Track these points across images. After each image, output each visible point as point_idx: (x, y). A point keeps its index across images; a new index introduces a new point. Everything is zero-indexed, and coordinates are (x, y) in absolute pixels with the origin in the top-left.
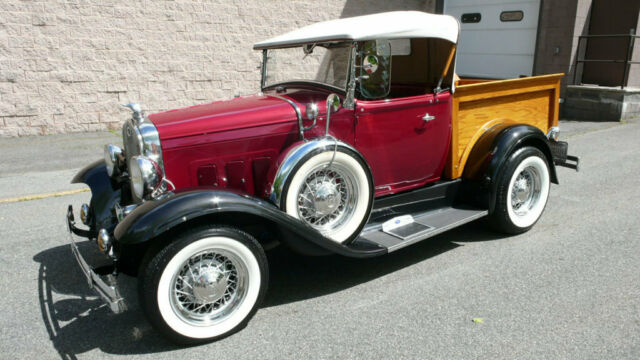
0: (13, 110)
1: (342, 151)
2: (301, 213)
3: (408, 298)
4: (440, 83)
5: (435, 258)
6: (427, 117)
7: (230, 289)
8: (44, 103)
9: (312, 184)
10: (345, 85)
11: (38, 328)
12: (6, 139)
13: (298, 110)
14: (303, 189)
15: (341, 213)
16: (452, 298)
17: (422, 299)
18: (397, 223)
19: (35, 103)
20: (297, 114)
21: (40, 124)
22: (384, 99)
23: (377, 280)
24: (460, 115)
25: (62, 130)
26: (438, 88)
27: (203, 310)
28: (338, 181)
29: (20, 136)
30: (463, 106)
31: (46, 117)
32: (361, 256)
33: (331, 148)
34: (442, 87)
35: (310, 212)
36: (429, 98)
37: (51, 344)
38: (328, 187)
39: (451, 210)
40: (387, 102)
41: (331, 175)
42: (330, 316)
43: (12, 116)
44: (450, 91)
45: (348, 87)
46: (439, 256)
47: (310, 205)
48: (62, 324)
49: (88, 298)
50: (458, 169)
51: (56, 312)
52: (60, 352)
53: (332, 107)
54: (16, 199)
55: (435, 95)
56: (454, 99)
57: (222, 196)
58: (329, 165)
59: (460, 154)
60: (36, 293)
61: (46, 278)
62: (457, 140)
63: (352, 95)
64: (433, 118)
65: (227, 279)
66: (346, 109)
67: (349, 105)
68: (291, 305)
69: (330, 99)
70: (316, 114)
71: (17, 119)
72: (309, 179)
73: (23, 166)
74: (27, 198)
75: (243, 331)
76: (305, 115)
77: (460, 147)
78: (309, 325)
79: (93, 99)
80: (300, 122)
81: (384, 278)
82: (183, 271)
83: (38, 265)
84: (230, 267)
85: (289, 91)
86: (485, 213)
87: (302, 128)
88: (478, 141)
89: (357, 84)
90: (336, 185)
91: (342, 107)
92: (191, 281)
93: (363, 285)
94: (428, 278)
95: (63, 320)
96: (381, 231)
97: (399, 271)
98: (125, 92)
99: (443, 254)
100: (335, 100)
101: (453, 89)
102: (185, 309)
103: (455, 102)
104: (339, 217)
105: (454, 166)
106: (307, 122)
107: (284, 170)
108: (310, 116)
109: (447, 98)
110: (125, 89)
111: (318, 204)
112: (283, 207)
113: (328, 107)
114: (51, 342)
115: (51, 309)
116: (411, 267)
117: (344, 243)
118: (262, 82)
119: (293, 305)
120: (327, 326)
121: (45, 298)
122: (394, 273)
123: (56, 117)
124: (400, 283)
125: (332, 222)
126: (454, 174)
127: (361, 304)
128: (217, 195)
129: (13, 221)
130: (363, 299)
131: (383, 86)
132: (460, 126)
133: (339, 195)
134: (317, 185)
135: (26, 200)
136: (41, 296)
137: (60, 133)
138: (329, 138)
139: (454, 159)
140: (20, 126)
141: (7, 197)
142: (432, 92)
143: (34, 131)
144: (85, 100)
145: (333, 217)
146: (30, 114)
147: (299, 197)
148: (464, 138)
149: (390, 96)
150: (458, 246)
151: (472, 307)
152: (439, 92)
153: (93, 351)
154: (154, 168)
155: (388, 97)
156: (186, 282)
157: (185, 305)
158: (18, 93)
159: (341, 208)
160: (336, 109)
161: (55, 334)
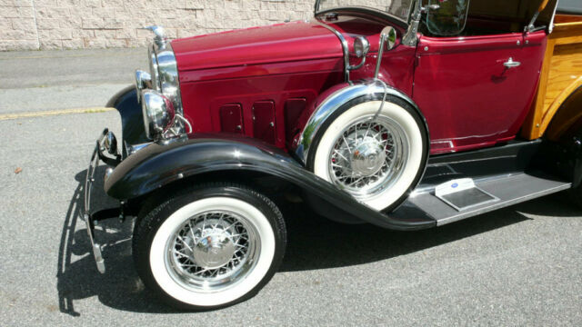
0: (102, 24)
1: (392, 101)
2: (334, 172)
3: (454, 285)
4: (534, 19)
5: (494, 231)
6: (510, 63)
7: (239, 254)
8: (128, 18)
9: (350, 138)
10: (408, 16)
11: (50, 260)
12: (95, 49)
13: (345, 43)
14: (339, 144)
15: (385, 175)
16: (510, 294)
17: (471, 289)
18: (454, 186)
19: (120, 17)
20: (343, 48)
21: (124, 37)
22: (456, 36)
23: (420, 252)
24: (553, 61)
25: (144, 43)
26: (531, 25)
27: (207, 274)
28: (385, 136)
29: (108, 48)
30: (559, 50)
31: (130, 30)
32: (404, 228)
33: (380, 97)
34: (536, 25)
35: (346, 170)
36: (517, 38)
37: (55, 282)
38: (370, 144)
39: (523, 176)
40: (461, 40)
41: (377, 129)
42: (355, 296)
43: (100, 29)
44: (546, 31)
45: (411, 18)
46: (500, 230)
47: (346, 164)
48: (75, 258)
49: (108, 231)
50: (540, 127)
51: (74, 243)
52: (59, 294)
53: (386, 44)
54: (83, 111)
55: (525, 34)
56: (548, 41)
57: (244, 150)
58: (374, 117)
59: (545, 110)
60: (63, 218)
61: (78, 201)
62: (545, 91)
63: (415, 29)
64: (518, 64)
65: (236, 244)
66: (406, 45)
67: (409, 42)
68: (313, 272)
69: (385, 32)
70: (366, 51)
71: (105, 32)
72: (348, 133)
73: (99, 78)
74: (93, 110)
75: (252, 299)
76: (352, 50)
77: (546, 101)
78: (328, 305)
79: (173, 15)
80: (346, 58)
81: (428, 251)
82: (183, 230)
83: (78, 183)
84: (240, 229)
85: (342, 19)
86: (567, 186)
87: (348, 66)
88: (572, 94)
89: (424, 14)
90: (381, 141)
91: (401, 44)
92: (191, 243)
93: (402, 258)
94: (482, 260)
95: (76, 254)
96: (433, 194)
97: (448, 244)
98: (202, 10)
99: (506, 228)
100: (391, 34)
101: (551, 28)
102: (186, 272)
103: (550, 45)
104: (381, 180)
105: (536, 124)
106: (354, 59)
107: (319, 116)
108: (358, 52)
109: (541, 39)
110: (202, 7)
111: (356, 163)
112: (310, 166)
113: (381, 43)
114: (57, 279)
115: (70, 240)
116: (464, 239)
117: (383, 211)
118: (316, 7)
119: (314, 273)
120: (349, 309)
121: (70, 224)
122: (441, 246)
123: (139, 31)
124: (446, 260)
125: (372, 185)
126: (533, 134)
127: (395, 285)
128: (238, 148)
129: (73, 134)
130: (398, 276)
131: (456, 20)
132: (551, 74)
133: (383, 155)
134: (357, 140)
135: (91, 112)
136: (67, 222)
137: (141, 46)
138: (379, 84)
139: (537, 115)
140: (107, 38)
141: (76, 107)
142: (521, 30)
143: (119, 44)
144: (164, 16)
145: (374, 179)
146: (116, 27)
147: (332, 152)
148: (553, 90)
149: (466, 33)
150: (526, 218)
151: (535, 312)
152: (531, 30)
153: (92, 298)
154: (165, 105)
155: (462, 35)
156: (186, 243)
157: (185, 268)
158: (106, 8)
159: (385, 169)
160: (391, 45)
161: (64, 270)
